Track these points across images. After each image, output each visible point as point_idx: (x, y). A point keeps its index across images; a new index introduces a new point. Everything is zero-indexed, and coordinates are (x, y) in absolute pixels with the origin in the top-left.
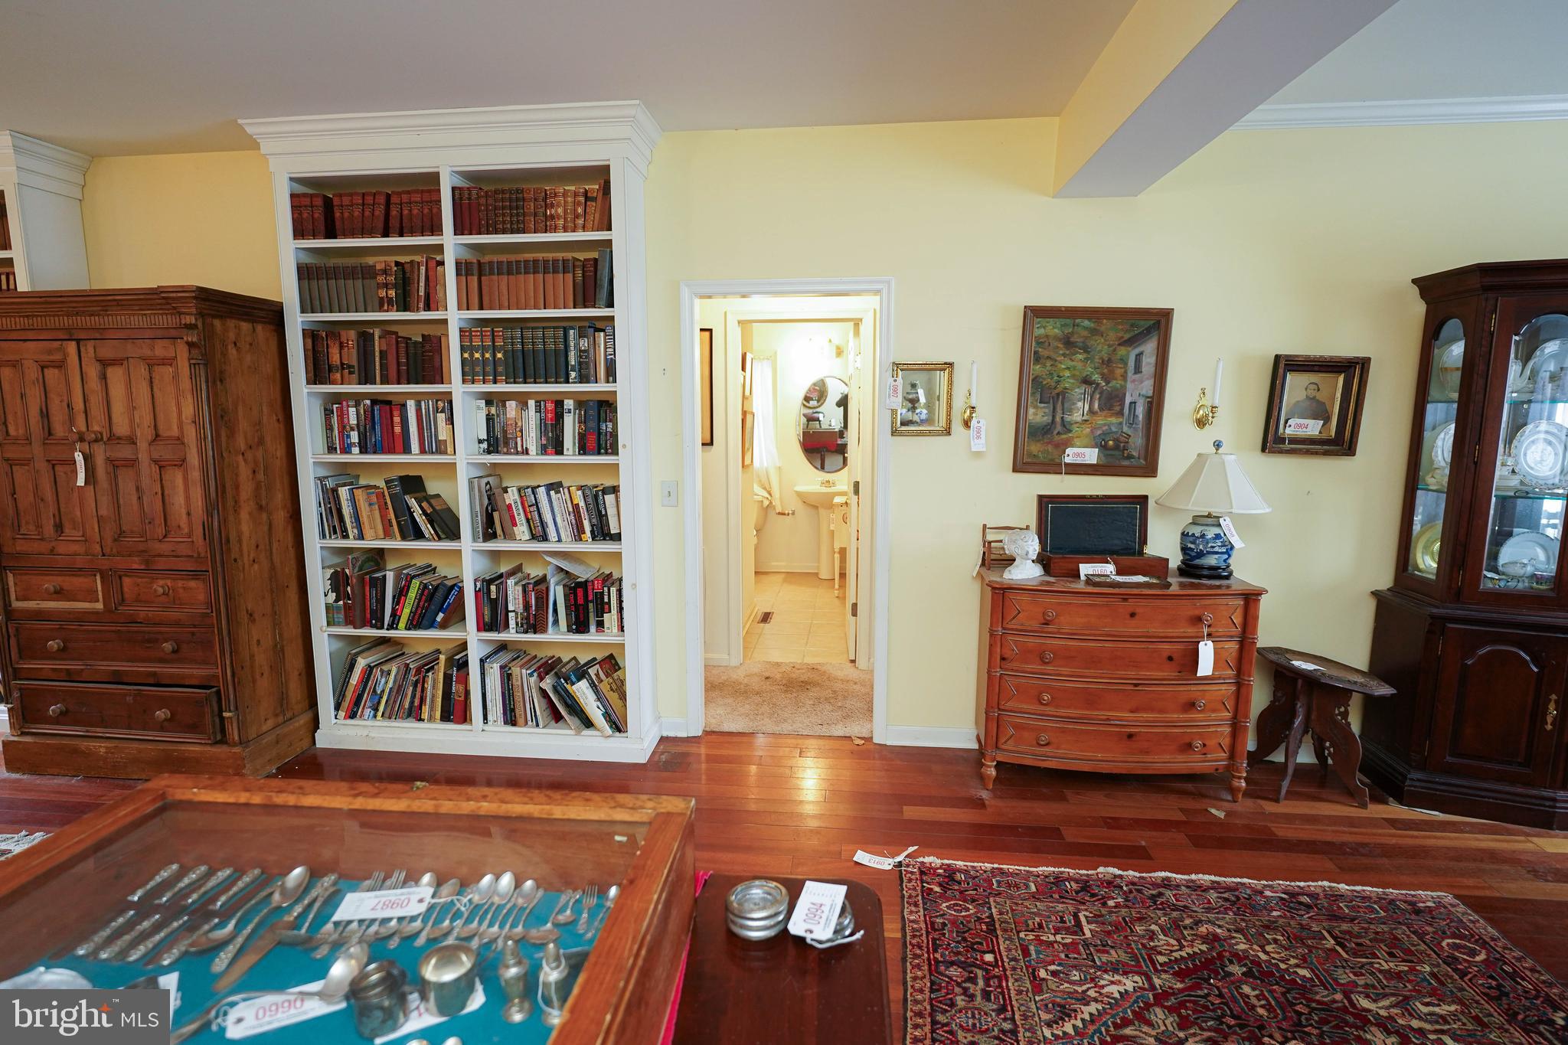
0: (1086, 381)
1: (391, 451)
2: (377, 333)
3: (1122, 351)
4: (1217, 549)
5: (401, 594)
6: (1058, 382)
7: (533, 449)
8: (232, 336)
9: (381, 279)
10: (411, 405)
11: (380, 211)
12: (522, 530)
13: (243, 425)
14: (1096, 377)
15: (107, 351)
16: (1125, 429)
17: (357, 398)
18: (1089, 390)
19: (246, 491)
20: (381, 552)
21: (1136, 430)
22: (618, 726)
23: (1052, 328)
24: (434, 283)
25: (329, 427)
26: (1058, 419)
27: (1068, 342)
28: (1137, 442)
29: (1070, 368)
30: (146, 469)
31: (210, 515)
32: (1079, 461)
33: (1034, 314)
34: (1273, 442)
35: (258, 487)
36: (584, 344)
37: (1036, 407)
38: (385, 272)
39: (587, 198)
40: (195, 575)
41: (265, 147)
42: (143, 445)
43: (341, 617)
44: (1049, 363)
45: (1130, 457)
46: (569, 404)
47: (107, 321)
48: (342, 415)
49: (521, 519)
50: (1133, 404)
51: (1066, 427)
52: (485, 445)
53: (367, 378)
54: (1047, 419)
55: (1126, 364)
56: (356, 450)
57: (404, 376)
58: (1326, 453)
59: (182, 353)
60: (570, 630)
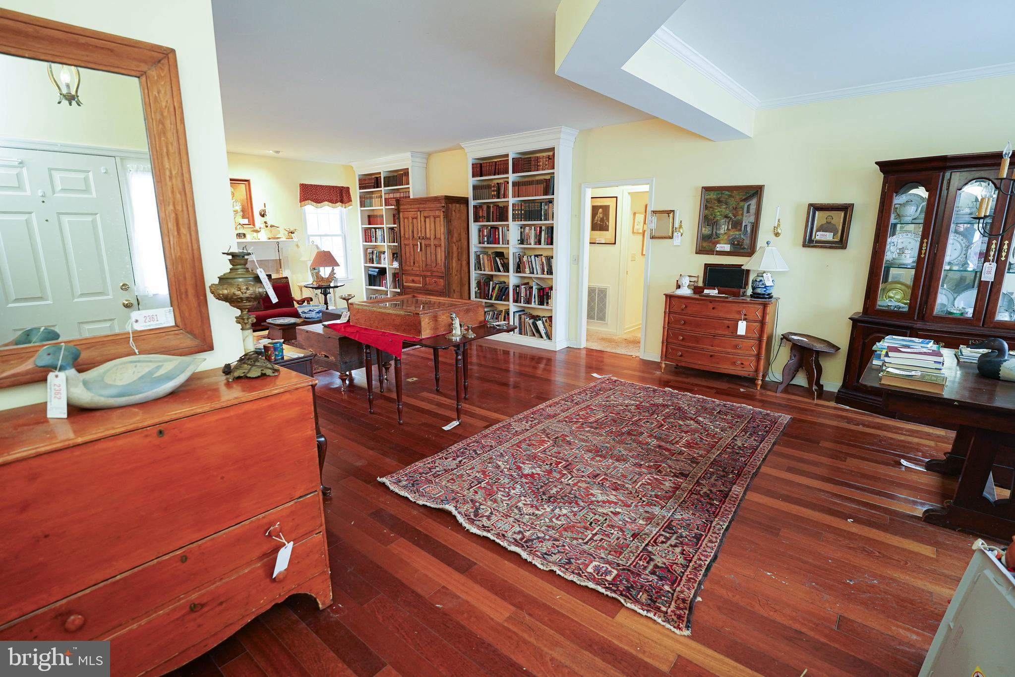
0: (726, 217)
1: (495, 243)
2: (492, 205)
3: (742, 204)
4: (760, 286)
5: (494, 288)
6: (714, 217)
7: (533, 243)
8: (454, 208)
9: (493, 189)
10: (500, 228)
11: (493, 168)
12: (527, 270)
13: (456, 235)
14: (730, 215)
15: (426, 214)
16: (742, 236)
17: (487, 226)
18: (727, 220)
19: (455, 255)
20: (492, 276)
21: (747, 237)
22: (549, 337)
23: (713, 195)
24: (506, 189)
25: (479, 236)
26: (714, 232)
27: (719, 201)
28: (747, 242)
29: (719, 211)
30: (432, 246)
31: (445, 260)
32: (722, 250)
33: (707, 189)
34: (809, 242)
35: (458, 253)
36: (546, 207)
37: (705, 228)
38: (494, 187)
39: (549, 159)
40: (442, 277)
41: (466, 150)
42: (432, 240)
43: (478, 295)
44: (711, 210)
45: (744, 248)
46: (543, 228)
47: (426, 206)
48: (483, 232)
49: (527, 266)
50: (746, 226)
51: (718, 236)
52: (519, 242)
53: (488, 221)
54: (710, 232)
55: (743, 209)
56: (486, 243)
57: (498, 219)
58: (831, 248)
59: (442, 214)
60: (538, 305)
